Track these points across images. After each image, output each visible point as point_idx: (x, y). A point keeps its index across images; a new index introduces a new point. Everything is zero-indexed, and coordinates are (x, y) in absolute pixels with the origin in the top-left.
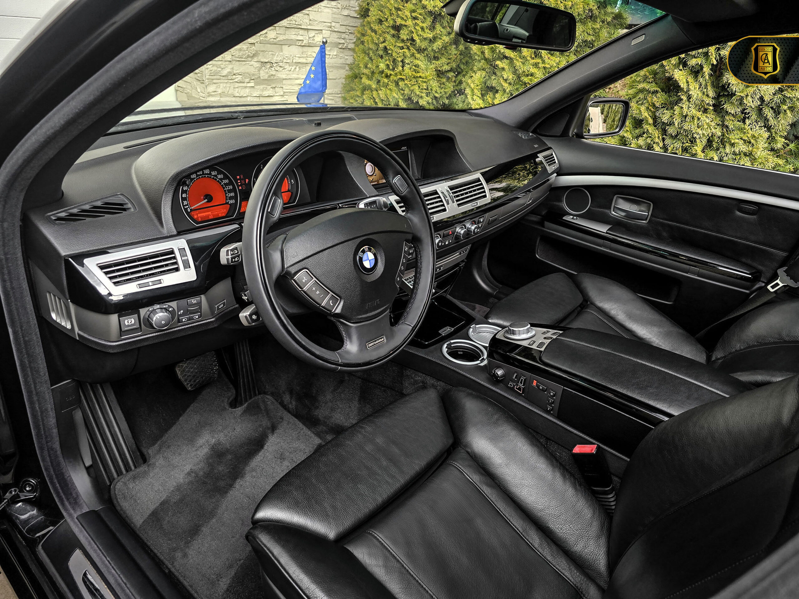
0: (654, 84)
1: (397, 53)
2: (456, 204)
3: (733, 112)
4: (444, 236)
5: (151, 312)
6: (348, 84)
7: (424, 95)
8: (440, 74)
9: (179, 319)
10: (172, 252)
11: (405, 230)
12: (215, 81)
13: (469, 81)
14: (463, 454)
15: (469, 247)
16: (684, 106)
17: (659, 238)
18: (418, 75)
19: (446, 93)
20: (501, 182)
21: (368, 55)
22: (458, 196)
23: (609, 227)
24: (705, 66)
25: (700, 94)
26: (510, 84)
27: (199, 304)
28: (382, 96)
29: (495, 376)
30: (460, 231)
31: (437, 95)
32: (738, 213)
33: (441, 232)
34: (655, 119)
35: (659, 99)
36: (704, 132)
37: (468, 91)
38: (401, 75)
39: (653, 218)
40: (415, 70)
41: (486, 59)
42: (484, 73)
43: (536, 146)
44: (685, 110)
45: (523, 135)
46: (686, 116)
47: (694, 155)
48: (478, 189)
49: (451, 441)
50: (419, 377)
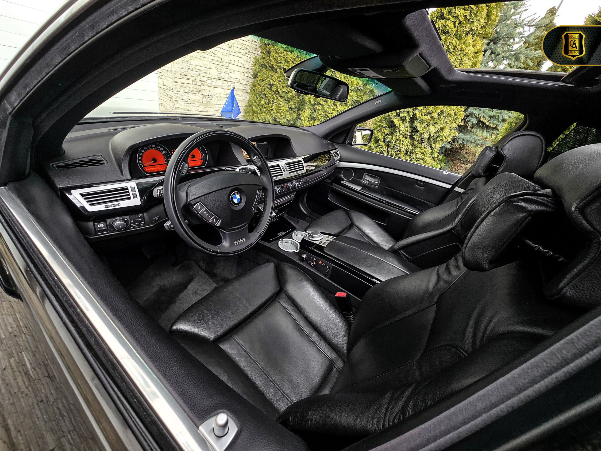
0: (385, 123)
1: (270, 97)
2: (288, 172)
3: (417, 139)
4: (282, 187)
5: (114, 220)
6: (247, 110)
7: (282, 118)
8: (291, 109)
9: (131, 225)
10: (127, 189)
11: (258, 184)
12: (179, 102)
13: (303, 114)
14: (284, 296)
15: (295, 193)
16: (397, 135)
17: (382, 194)
18: (280, 108)
19: (292, 118)
20: (314, 162)
21: (257, 96)
22: (290, 168)
23: (361, 187)
24: (407, 117)
25: (404, 130)
26: (322, 117)
27: (143, 217)
28: (262, 117)
29: (302, 258)
30: (290, 185)
31: (288, 119)
32: (417, 186)
33: (281, 185)
34: (384, 139)
35: (387, 131)
36: (405, 147)
37: (303, 118)
38: (272, 108)
39: (380, 185)
40: (278, 106)
41: (311, 104)
42: (310, 111)
43: (330, 147)
44: (397, 137)
45: (324, 141)
46: (398, 139)
47: (400, 157)
48: (300, 166)
49: (278, 289)
50: (266, 257)
